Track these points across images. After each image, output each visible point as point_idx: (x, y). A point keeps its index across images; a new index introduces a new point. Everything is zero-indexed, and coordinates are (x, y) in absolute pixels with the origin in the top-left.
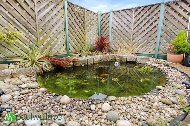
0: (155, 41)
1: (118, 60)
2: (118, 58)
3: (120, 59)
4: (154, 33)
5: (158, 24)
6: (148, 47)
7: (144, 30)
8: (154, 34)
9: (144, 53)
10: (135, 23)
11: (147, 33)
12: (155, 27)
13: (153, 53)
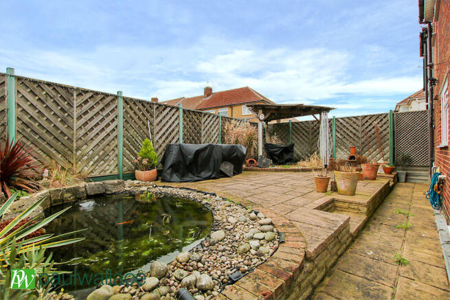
0: (116, 152)
1: (70, 197)
2: (70, 195)
3: (74, 195)
4: (113, 139)
5: (116, 126)
6: (106, 164)
7: (98, 134)
8: (113, 142)
9: (102, 174)
10: (79, 118)
11: (103, 139)
12: (114, 130)
13: (116, 172)
